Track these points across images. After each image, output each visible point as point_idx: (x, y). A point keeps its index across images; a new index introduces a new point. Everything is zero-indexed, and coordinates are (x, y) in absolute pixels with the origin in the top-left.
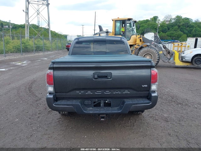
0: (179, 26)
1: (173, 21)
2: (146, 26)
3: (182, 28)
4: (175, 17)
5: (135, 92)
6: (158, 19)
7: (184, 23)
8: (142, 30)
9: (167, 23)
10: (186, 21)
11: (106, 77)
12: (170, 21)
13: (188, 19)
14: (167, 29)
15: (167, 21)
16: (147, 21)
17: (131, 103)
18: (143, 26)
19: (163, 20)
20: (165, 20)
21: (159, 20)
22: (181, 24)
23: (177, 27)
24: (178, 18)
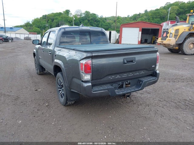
0: (89, 21)
1: (83, 15)
2: (60, 18)
3: (91, 22)
4: (85, 12)
5: (147, 72)
6: (70, 12)
7: (92, 18)
8: (57, 23)
9: (79, 17)
10: (93, 16)
11: (132, 61)
12: (81, 15)
13: (95, 14)
14: (79, 22)
15: (78, 15)
16: (60, 14)
17: (146, 80)
18: (56, 19)
19: (75, 14)
20: (76, 14)
21: (71, 14)
22: (90, 18)
23: (86, 21)
24: (87, 13)
